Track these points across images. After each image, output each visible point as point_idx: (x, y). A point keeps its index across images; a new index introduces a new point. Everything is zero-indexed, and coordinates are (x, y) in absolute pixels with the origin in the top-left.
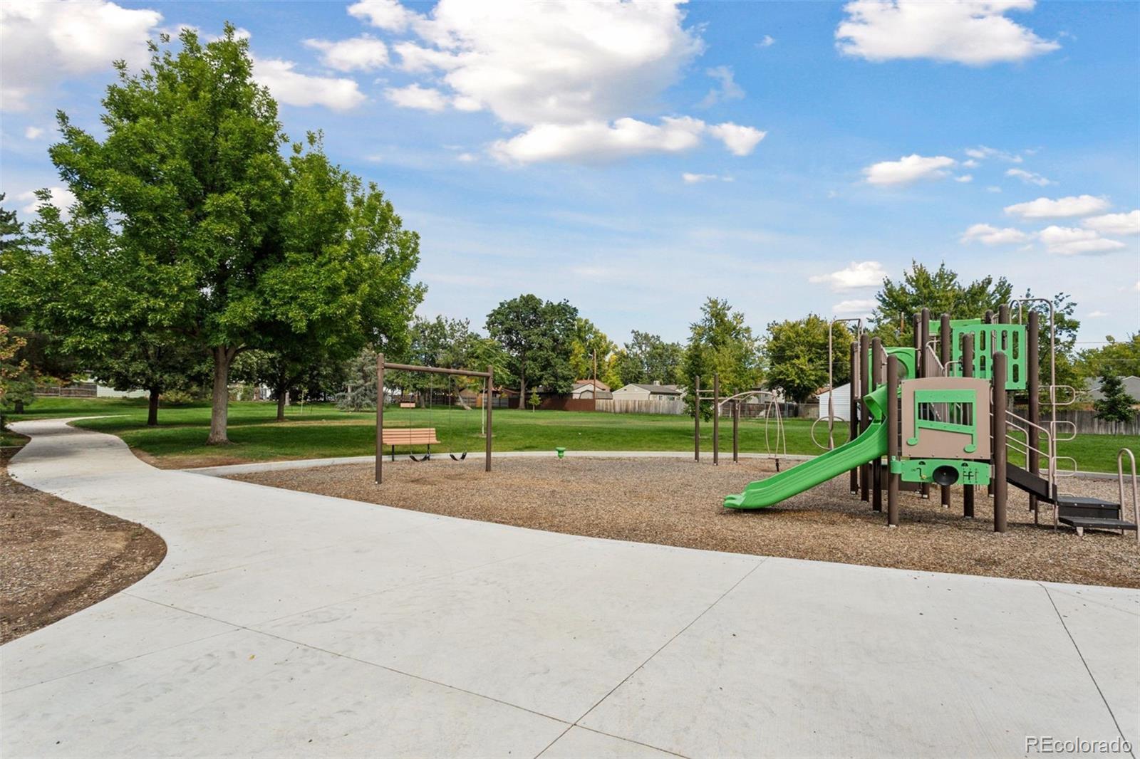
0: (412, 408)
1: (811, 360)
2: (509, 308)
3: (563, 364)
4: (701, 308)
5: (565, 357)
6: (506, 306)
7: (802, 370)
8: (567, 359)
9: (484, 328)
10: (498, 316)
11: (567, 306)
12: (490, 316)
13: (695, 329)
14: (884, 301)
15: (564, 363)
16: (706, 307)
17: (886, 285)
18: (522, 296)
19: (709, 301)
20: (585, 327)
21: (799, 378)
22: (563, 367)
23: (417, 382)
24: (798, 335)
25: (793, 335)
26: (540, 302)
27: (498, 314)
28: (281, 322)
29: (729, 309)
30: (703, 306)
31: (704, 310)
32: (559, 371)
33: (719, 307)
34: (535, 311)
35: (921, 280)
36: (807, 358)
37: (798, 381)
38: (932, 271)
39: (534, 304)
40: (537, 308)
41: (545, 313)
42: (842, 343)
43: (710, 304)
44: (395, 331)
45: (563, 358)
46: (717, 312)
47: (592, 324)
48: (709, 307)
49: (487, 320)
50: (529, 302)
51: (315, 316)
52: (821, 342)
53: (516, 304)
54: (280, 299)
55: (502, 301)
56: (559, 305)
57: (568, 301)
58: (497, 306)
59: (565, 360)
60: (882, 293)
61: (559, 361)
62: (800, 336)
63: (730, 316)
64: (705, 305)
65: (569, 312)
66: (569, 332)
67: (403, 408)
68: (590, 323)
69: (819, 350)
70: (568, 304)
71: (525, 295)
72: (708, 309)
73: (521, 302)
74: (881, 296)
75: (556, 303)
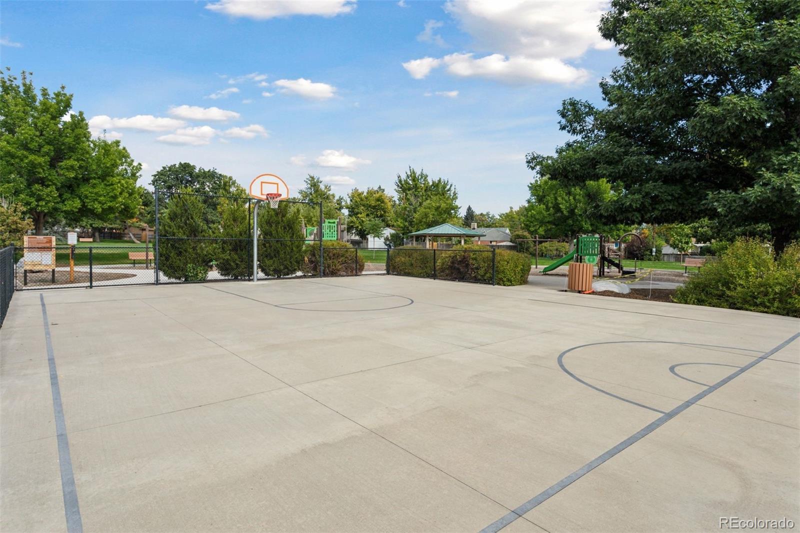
0: (90, 242)
1: (368, 215)
2: (169, 171)
3: (212, 213)
4: (305, 181)
5: (214, 207)
6: (168, 169)
7: (363, 221)
8: (215, 209)
9: (149, 184)
10: (162, 177)
11: (215, 172)
12: (155, 176)
13: (302, 193)
14: (398, 186)
15: (213, 211)
16: (307, 181)
17: (398, 178)
18: (180, 163)
19: (309, 177)
20: (229, 183)
21: (361, 225)
22: (212, 214)
23: (92, 222)
24: (362, 200)
25: (358, 200)
26: (194, 167)
27: (162, 175)
28: (90, 209)
29: (321, 182)
30: (306, 180)
31: (307, 182)
32: (209, 217)
33: (315, 181)
34: (191, 175)
35: (413, 176)
36: (365, 214)
37: (360, 227)
38: (418, 173)
39: (190, 170)
40: (193, 173)
41: (198, 176)
42: (383, 206)
43: (310, 179)
44: (132, 209)
45: (212, 208)
46: (314, 184)
47: (235, 181)
48: (309, 180)
49: (152, 179)
50: (186, 168)
51: (105, 206)
52: (373, 205)
53: (175, 169)
54: (90, 200)
55: (165, 166)
56: (209, 171)
57: (216, 169)
58: (160, 169)
59: (213, 210)
60: (397, 182)
61: (210, 210)
62: (363, 201)
63: (322, 187)
64: (307, 179)
65: (217, 177)
66: (216, 191)
67: (82, 242)
68: (234, 179)
69: (372, 210)
70: (215, 171)
71: (183, 163)
72: (309, 182)
73: (179, 167)
74: (397, 183)
75: (206, 170)
